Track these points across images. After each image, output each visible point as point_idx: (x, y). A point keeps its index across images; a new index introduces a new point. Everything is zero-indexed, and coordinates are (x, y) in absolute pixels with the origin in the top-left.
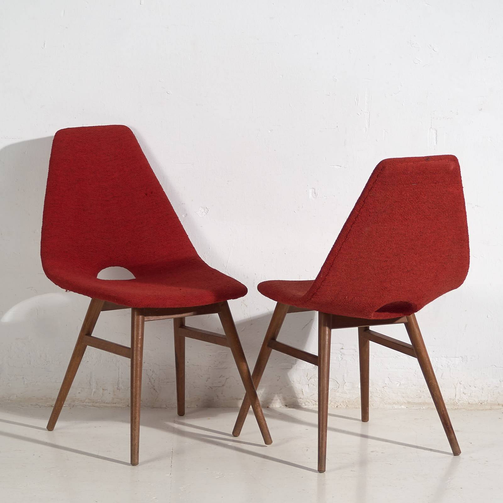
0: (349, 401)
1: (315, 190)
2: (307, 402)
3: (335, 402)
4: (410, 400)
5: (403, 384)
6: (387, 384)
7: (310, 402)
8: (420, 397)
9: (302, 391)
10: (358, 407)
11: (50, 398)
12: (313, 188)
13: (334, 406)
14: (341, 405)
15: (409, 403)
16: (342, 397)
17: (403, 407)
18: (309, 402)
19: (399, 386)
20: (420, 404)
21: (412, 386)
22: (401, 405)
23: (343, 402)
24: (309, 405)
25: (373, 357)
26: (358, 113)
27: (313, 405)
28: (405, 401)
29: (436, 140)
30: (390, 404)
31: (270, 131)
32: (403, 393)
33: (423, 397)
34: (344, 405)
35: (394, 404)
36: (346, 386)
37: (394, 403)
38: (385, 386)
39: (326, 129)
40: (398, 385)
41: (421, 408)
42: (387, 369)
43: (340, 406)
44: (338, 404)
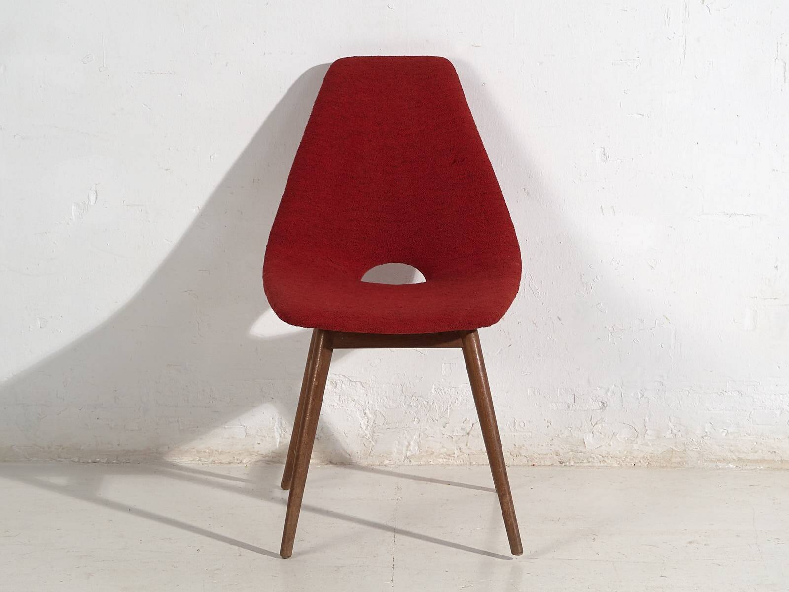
0: (651, 457)
1: (604, 150)
2: (590, 457)
3: (632, 458)
4: (742, 456)
5: (731, 432)
6: (708, 433)
7: (595, 457)
8: (756, 452)
9: (584, 442)
10: (665, 465)
11: (216, 451)
12: (601, 147)
13: (630, 464)
14: (640, 462)
15: (739, 459)
16: (642, 451)
17: (731, 465)
18: (593, 458)
19: (726, 435)
20: (756, 461)
21: (745, 436)
22: (728, 464)
23: (643, 457)
24: (594, 462)
25: (688, 393)
26: (669, 38)
27: (600, 462)
28: (735, 458)
29: (784, 76)
30: (712, 461)
31: (538, 64)
32: (732, 446)
33: (760, 451)
34: (645, 463)
35: (717, 461)
36: (648, 434)
37: (719, 460)
38: (705, 436)
39: (621, 60)
40: (724, 434)
41: (758, 467)
42: (709, 410)
43: (639, 464)
44: (636, 461)
